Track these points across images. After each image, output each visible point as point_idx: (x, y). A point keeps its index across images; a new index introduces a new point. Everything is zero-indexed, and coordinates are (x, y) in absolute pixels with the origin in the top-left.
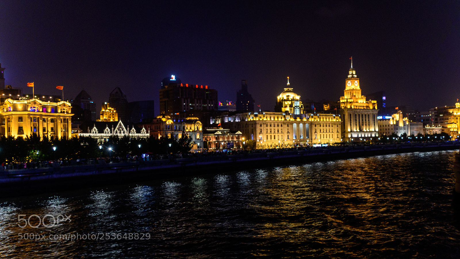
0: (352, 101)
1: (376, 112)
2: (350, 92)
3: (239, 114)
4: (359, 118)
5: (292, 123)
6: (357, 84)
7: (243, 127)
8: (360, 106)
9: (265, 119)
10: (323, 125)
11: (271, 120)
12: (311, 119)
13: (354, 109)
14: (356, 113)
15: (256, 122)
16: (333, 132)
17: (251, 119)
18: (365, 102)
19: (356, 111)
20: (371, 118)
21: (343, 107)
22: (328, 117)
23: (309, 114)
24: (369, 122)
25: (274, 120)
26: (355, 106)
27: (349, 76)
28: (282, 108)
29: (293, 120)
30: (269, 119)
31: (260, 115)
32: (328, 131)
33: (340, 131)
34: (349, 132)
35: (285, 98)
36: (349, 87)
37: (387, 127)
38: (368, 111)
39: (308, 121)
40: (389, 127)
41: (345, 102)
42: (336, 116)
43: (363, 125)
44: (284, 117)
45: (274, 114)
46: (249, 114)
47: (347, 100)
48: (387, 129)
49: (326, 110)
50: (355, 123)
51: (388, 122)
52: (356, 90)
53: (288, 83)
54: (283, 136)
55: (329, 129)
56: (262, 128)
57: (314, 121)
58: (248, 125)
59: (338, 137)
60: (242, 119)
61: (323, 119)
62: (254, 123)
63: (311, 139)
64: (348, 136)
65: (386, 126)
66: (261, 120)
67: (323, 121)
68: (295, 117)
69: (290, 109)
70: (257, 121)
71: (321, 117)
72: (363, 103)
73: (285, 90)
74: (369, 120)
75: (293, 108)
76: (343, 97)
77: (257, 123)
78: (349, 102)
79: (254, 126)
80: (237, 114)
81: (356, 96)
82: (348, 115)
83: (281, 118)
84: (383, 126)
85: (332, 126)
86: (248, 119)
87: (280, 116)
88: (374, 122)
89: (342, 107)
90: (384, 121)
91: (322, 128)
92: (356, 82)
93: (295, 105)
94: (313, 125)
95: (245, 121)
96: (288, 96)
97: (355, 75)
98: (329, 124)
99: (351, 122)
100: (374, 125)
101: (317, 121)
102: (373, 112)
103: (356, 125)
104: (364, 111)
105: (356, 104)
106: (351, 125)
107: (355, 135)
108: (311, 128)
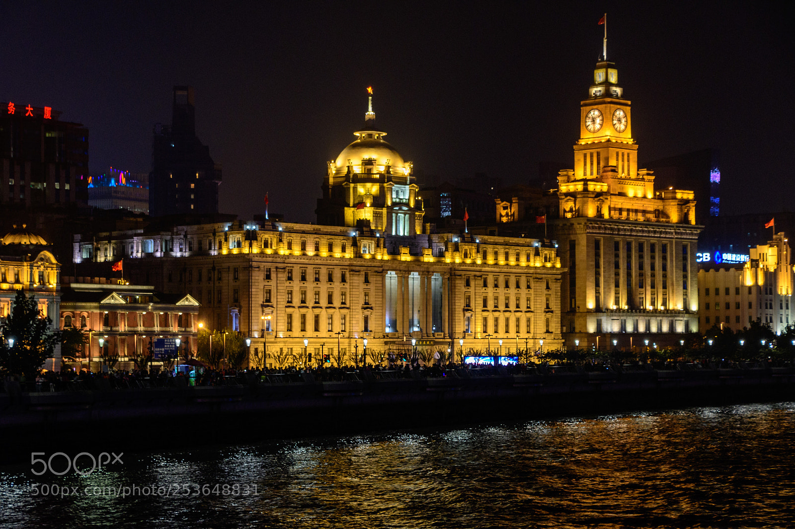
0: (605, 189)
1: (692, 234)
2: (594, 151)
3: (185, 228)
4: (629, 257)
5: (381, 270)
6: (623, 121)
7: (200, 280)
8: (632, 210)
9: (283, 251)
10: (496, 280)
11: (304, 255)
12: (453, 258)
13: (611, 220)
14: (617, 238)
15: (250, 260)
16: (532, 309)
17: (230, 248)
18: (650, 195)
19: (619, 230)
20: (672, 261)
21: (571, 210)
22: (512, 251)
23: (445, 235)
24: (665, 276)
25: (317, 255)
26: (615, 209)
27: (595, 90)
28: (346, 208)
29: (386, 257)
30: (297, 251)
31: (267, 236)
32: (512, 307)
33: (556, 306)
34: (589, 312)
35: (358, 169)
37: (732, 298)
38: (661, 233)
39: (439, 262)
40: (739, 298)
41: (580, 193)
42: (543, 246)
43: (641, 287)
44: (355, 244)
45: (316, 232)
46: (227, 229)
47: (586, 185)
48: (733, 306)
49: (504, 219)
50: (613, 276)
51: (736, 279)
52: (621, 146)
53: (370, 113)
54: (348, 319)
55: (518, 299)
56: (273, 283)
57: (463, 263)
58: (220, 272)
59: (548, 332)
60: (195, 246)
61: (496, 259)
62: (245, 264)
63: (451, 336)
64: (585, 326)
65: (727, 291)
66: (269, 256)
67: (496, 264)
68: (394, 244)
69: (374, 213)
70: (256, 259)
71: (490, 249)
72: (645, 197)
73: (356, 138)
74: (664, 268)
75: (385, 211)
76: (571, 173)
77: (254, 264)
78: (593, 192)
79: (241, 276)
80: (180, 228)
81: (620, 170)
82: (588, 246)
83: (344, 250)
84: (717, 291)
85: (529, 287)
86: (220, 248)
87: (338, 242)
88: (685, 277)
89: (565, 211)
90: (722, 270)
91: (490, 292)
92: (619, 114)
93: (394, 200)
94: (457, 282)
95: (209, 254)
96: (369, 162)
97: (616, 85)
98: (518, 275)
99: (597, 274)
100: (685, 287)
101: (474, 264)
102: (682, 234)
103: (617, 286)
104: (649, 232)
105: (618, 202)
106: (597, 285)
107: (612, 326)
108: (452, 290)
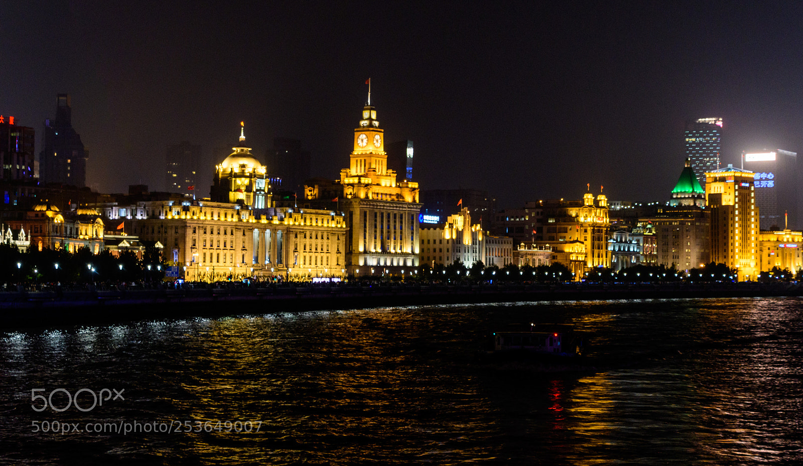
0: (370, 182)
1: (416, 208)
2: (363, 159)
3: (144, 203)
4: (382, 221)
5: (251, 228)
6: (379, 141)
7: (153, 232)
8: (384, 194)
9: (202, 217)
10: (311, 234)
11: (212, 219)
12: (289, 221)
13: (373, 200)
14: (376, 211)
15: (186, 223)
16: (330, 251)
17: (173, 215)
18: (394, 185)
19: (377, 206)
20: (405, 223)
21: (351, 194)
22: (320, 218)
23: (284, 208)
24: (401, 233)
25: (219, 220)
26: (375, 193)
27: (364, 123)
28: (230, 192)
29: (254, 221)
30: (209, 217)
31: (194, 209)
32: (319, 250)
33: (342, 250)
34: (360, 253)
35: (237, 170)
36: (362, 147)
37: (437, 246)
38: (400, 207)
39: (281, 224)
40: (441, 246)
41: (356, 184)
42: (337, 215)
43: (388, 239)
44: (238, 213)
45: (219, 207)
46: (171, 204)
47: (359, 179)
48: (438, 250)
49: (310, 198)
50: (373, 232)
51: (440, 235)
52: (378, 156)
53: (242, 137)
54: (234, 256)
55: (322, 246)
56: (197, 235)
57: (294, 225)
58: (166, 228)
59: (338, 264)
60: (151, 213)
61: (311, 222)
62: (182, 225)
63: (287, 266)
64: (358, 262)
65: (435, 241)
66: (196, 220)
67: (311, 225)
68: (257, 214)
69: (247, 195)
70: (189, 222)
71: (308, 217)
72: (391, 186)
73: (234, 151)
74: (401, 228)
75: (252, 194)
76: (348, 171)
77: (188, 225)
78: (364, 184)
79: (180, 231)
80: (141, 202)
81: (377, 170)
82: (360, 215)
83: (232, 217)
84: (429, 241)
85: (328, 238)
86: (166, 214)
87: (230, 212)
88: (412, 233)
89: (347, 194)
90: (432, 229)
91: (308, 241)
92: (377, 137)
93: (257, 188)
94: (291, 235)
95: (159, 218)
96: (243, 166)
97: (375, 120)
98: (323, 232)
99: (365, 231)
100: (412, 240)
101: (300, 225)
102: (411, 208)
103: (375, 238)
104: (393, 207)
105: (376, 189)
106: (365, 238)
107: (372, 262)
108: (288, 240)
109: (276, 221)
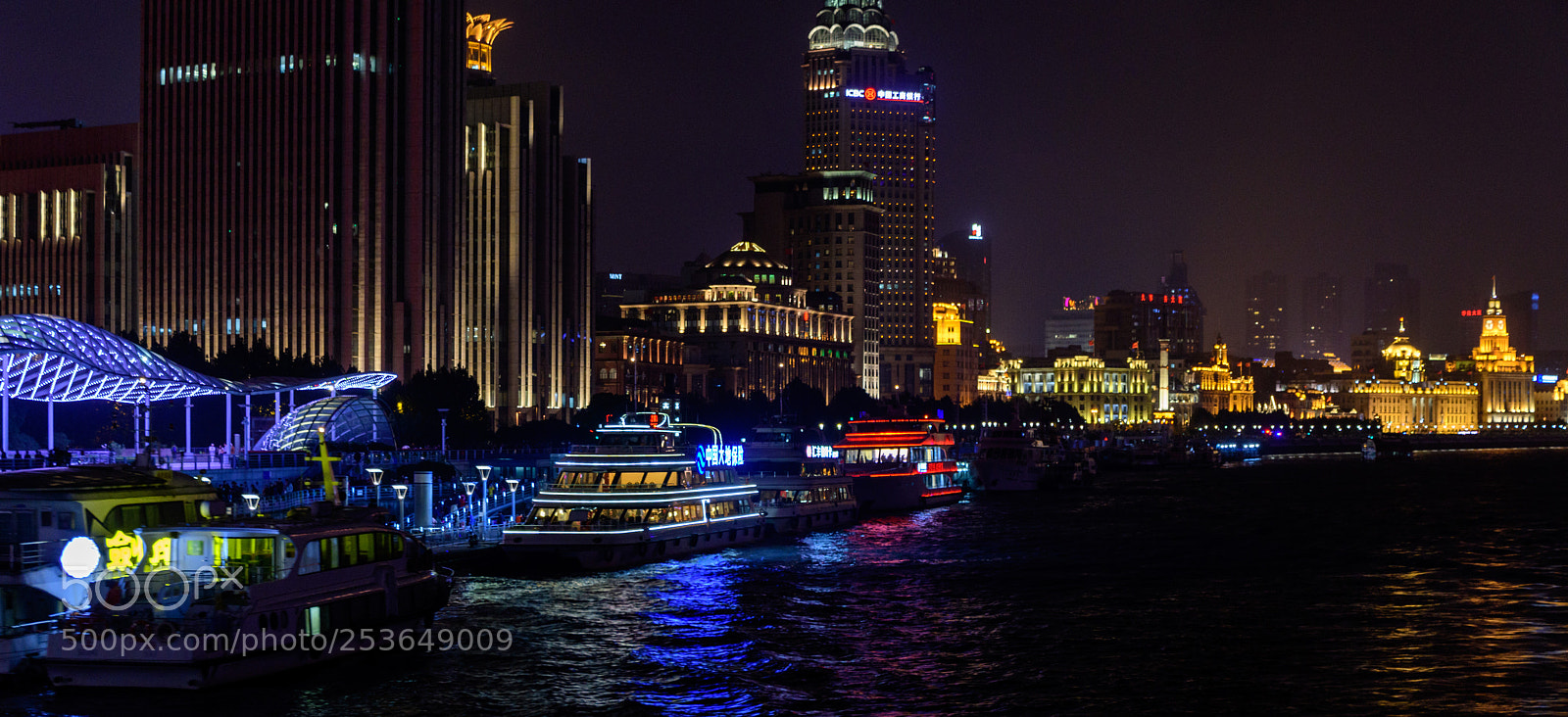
0: (1496, 358)
1: (1532, 376)
2: (1490, 339)
4: (1505, 388)
6: (1503, 324)
8: (1507, 366)
9: (1379, 390)
10: (1453, 400)
11: (1386, 392)
12: (1437, 391)
13: (1498, 372)
14: (1500, 380)
16: (1466, 412)
17: (1359, 389)
19: (1501, 376)
20: (1523, 389)
21: (1481, 368)
22: (1459, 387)
23: (1437, 381)
24: (1520, 395)
25: (1390, 392)
26: (1500, 367)
27: (1490, 311)
28: (1395, 371)
29: (1412, 391)
30: (1383, 390)
32: (1459, 411)
33: (1475, 411)
34: (1489, 413)
35: (1399, 355)
36: (1489, 330)
37: (1549, 406)
38: (1519, 376)
39: (1432, 393)
40: (1552, 406)
41: (1485, 360)
42: (1469, 384)
43: (1510, 401)
44: (1403, 387)
45: (1390, 383)
46: (1358, 382)
47: (1487, 356)
48: (1549, 409)
50: (1499, 396)
51: (1551, 397)
52: (1501, 337)
53: (1402, 329)
54: (1400, 417)
55: (1461, 408)
56: (1375, 404)
57: (1440, 393)
58: (1356, 398)
59: (1472, 422)
60: (1343, 389)
62: (1367, 396)
63: (1436, 423)
64: (1486, 419)
65: (1547, 402)
66: (1375, 393)
67: (1453, 393)
68: (1416, 386)
69: (1407, 373)
71: (1449, 387)
72: (1512, 360)
73: (1396, 341)
74: (1520, 392)
75: (1410, 371)
76: (1478, 349)
77: (1370, 396)
78: (1491, 359)
79: (1364, 401)
81: (1501, 348)
82: (1488, 384)
83: (1395, 389)
84: (1542, 402)
85: (1465, 403)
86: (1354, 390)
87: (1397, 386)
88: (1528, 396)
89: (1477, 368)
90: (1544, 393)
91: (1450, 405)
92: (1501, 321)
93: (1414, 367)
94: (1438, 401)
96: (1404, 352)
97: (1500, 308)
98: (1461, 398)
99: (1492, 396)
100: (1528, 399)
101: (1444, 393)
102: (1527, 377)
103: (1500, 400)
104: (1514, 376)
105: (1501, 363)
106: (1493, 401)
107: (1499, 419)
108: (1436, 404)
109: (1428, 392)
